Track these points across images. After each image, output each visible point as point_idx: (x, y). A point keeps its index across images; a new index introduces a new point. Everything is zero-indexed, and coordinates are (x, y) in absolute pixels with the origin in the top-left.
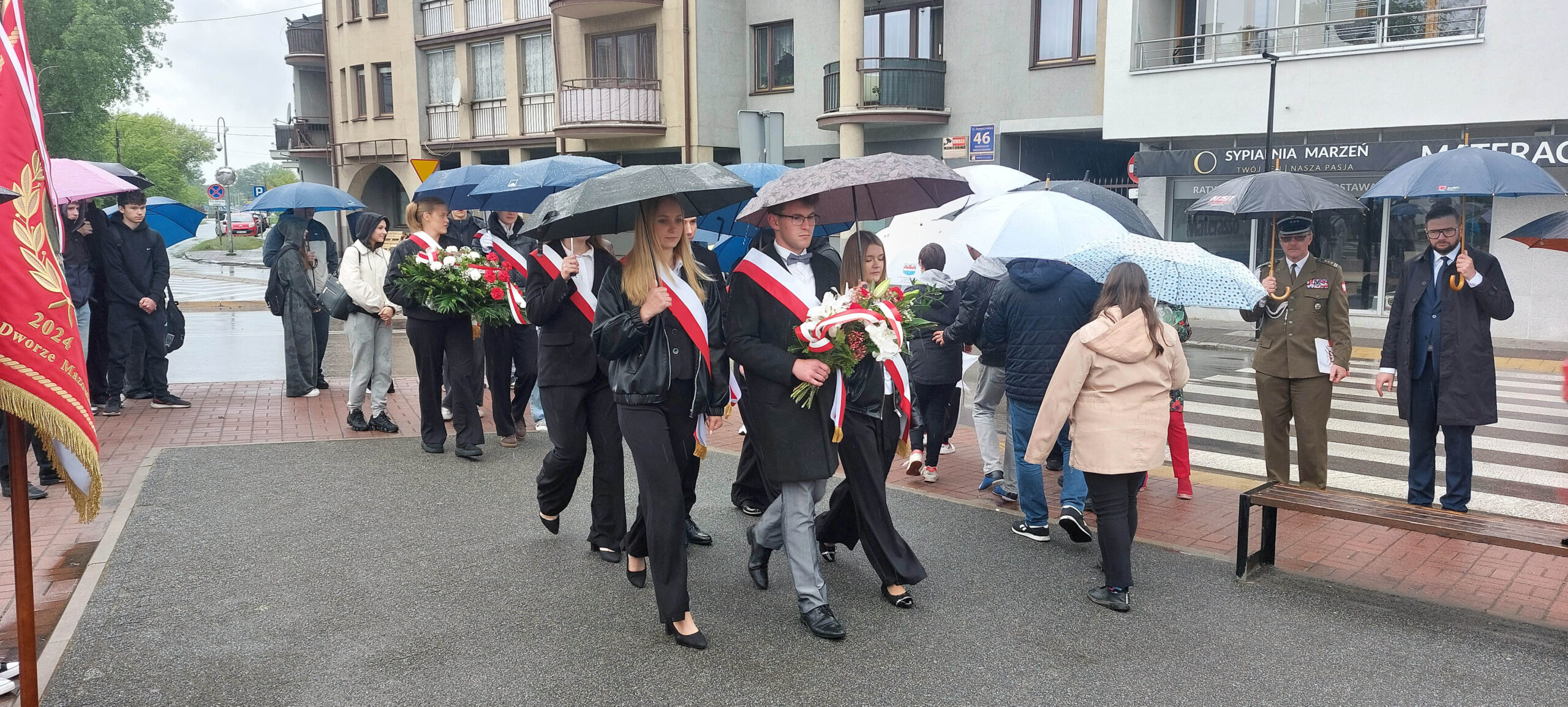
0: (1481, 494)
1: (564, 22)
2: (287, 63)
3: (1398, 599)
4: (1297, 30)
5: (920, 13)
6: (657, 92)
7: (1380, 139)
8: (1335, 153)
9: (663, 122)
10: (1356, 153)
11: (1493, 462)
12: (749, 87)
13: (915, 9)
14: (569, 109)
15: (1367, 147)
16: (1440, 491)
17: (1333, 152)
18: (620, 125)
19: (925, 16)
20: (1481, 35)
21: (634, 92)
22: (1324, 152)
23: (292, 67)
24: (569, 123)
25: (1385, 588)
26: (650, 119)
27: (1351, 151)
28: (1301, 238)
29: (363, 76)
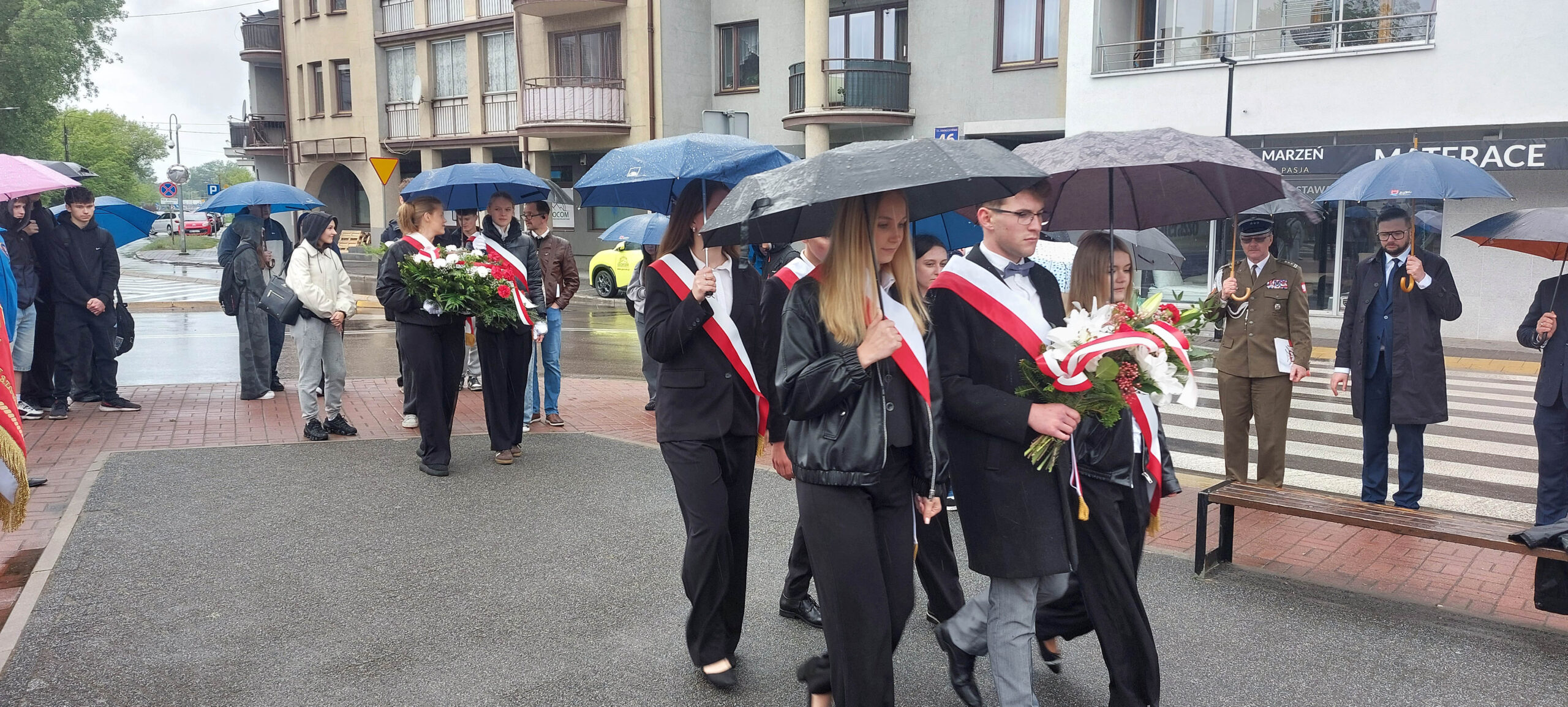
0: (1433, 492)
1: (527, 19)
2: (242, 59)
3: (1352, 595)
4: (1254, 35)
5: (885, 14)
6: (622, 91)
7: (1335, 143)
8: (1291, 156)
9: (627, 122)
10: (1312, 156)
11: (1444, 460)
12: (714, 86)
13: (879, 11)
14: (532, 108)
15: (1322, 150)
16: (1393, 488)
17: (1290, 155)
18: (584, 124)
19: (890, 18)
20: (1432, 41)
21: (598, 90)
22: (1280, 155)
23: (247, 64)
24: (533, 122)
25: (1339, 584)
26: (614, 119)
27: (1306, 154)
28: (1260, 239)
29: (321, 73)
